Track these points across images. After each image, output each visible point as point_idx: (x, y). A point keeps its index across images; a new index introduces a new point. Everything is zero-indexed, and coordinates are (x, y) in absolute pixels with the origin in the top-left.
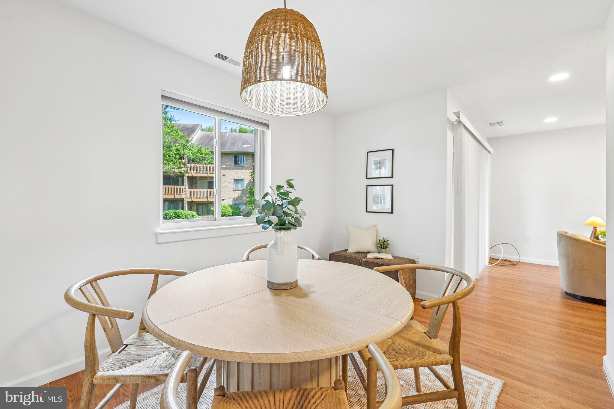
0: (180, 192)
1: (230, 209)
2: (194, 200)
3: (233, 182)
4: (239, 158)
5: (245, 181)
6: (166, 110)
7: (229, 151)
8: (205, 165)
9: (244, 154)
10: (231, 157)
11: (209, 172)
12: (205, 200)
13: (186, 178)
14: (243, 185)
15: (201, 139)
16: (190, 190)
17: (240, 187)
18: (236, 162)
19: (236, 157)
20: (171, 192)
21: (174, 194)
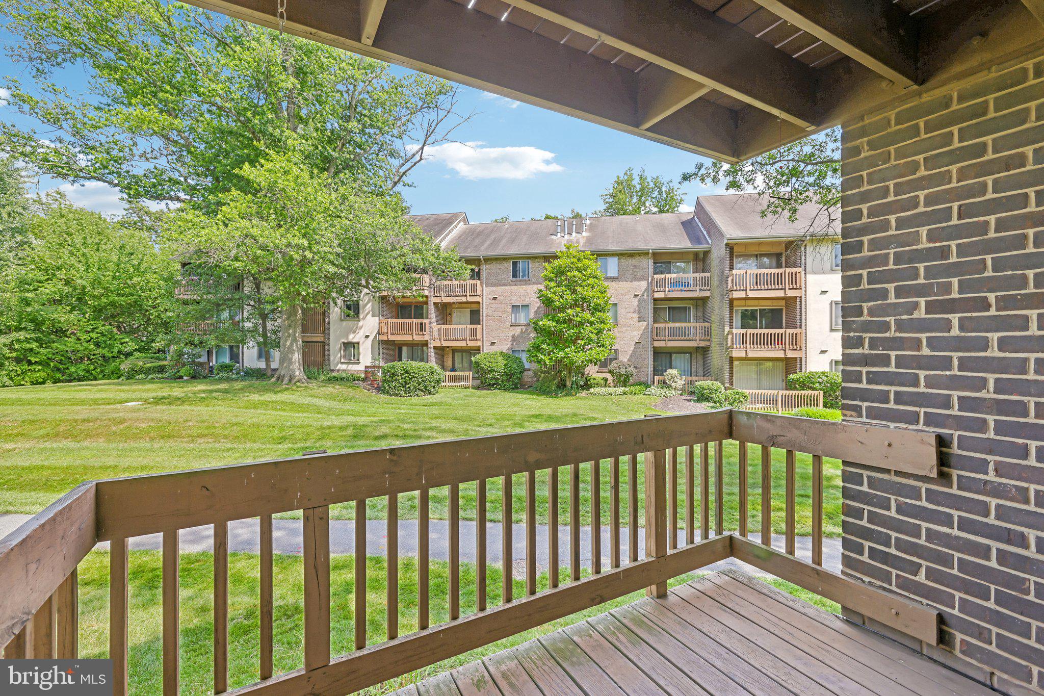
0: (421, 330)
1: (500, 359)
2: (445, 344)
3: (510, 310)
4: (521, 265)
5: (531, 307)
6: (394, 189)
7: (502, 253)
8: (462, 282)
9: (529, 258)
10: (506, 265)
11: (468, 294)
12: (463, 344)
13: (432, 305)
14: (527, 315)
15: (460, 237)
16: (439, 326)
17: (522, 318)
18: (515, 275)
19: (515, 264)
20: (408, 329)
21: (412, 334)
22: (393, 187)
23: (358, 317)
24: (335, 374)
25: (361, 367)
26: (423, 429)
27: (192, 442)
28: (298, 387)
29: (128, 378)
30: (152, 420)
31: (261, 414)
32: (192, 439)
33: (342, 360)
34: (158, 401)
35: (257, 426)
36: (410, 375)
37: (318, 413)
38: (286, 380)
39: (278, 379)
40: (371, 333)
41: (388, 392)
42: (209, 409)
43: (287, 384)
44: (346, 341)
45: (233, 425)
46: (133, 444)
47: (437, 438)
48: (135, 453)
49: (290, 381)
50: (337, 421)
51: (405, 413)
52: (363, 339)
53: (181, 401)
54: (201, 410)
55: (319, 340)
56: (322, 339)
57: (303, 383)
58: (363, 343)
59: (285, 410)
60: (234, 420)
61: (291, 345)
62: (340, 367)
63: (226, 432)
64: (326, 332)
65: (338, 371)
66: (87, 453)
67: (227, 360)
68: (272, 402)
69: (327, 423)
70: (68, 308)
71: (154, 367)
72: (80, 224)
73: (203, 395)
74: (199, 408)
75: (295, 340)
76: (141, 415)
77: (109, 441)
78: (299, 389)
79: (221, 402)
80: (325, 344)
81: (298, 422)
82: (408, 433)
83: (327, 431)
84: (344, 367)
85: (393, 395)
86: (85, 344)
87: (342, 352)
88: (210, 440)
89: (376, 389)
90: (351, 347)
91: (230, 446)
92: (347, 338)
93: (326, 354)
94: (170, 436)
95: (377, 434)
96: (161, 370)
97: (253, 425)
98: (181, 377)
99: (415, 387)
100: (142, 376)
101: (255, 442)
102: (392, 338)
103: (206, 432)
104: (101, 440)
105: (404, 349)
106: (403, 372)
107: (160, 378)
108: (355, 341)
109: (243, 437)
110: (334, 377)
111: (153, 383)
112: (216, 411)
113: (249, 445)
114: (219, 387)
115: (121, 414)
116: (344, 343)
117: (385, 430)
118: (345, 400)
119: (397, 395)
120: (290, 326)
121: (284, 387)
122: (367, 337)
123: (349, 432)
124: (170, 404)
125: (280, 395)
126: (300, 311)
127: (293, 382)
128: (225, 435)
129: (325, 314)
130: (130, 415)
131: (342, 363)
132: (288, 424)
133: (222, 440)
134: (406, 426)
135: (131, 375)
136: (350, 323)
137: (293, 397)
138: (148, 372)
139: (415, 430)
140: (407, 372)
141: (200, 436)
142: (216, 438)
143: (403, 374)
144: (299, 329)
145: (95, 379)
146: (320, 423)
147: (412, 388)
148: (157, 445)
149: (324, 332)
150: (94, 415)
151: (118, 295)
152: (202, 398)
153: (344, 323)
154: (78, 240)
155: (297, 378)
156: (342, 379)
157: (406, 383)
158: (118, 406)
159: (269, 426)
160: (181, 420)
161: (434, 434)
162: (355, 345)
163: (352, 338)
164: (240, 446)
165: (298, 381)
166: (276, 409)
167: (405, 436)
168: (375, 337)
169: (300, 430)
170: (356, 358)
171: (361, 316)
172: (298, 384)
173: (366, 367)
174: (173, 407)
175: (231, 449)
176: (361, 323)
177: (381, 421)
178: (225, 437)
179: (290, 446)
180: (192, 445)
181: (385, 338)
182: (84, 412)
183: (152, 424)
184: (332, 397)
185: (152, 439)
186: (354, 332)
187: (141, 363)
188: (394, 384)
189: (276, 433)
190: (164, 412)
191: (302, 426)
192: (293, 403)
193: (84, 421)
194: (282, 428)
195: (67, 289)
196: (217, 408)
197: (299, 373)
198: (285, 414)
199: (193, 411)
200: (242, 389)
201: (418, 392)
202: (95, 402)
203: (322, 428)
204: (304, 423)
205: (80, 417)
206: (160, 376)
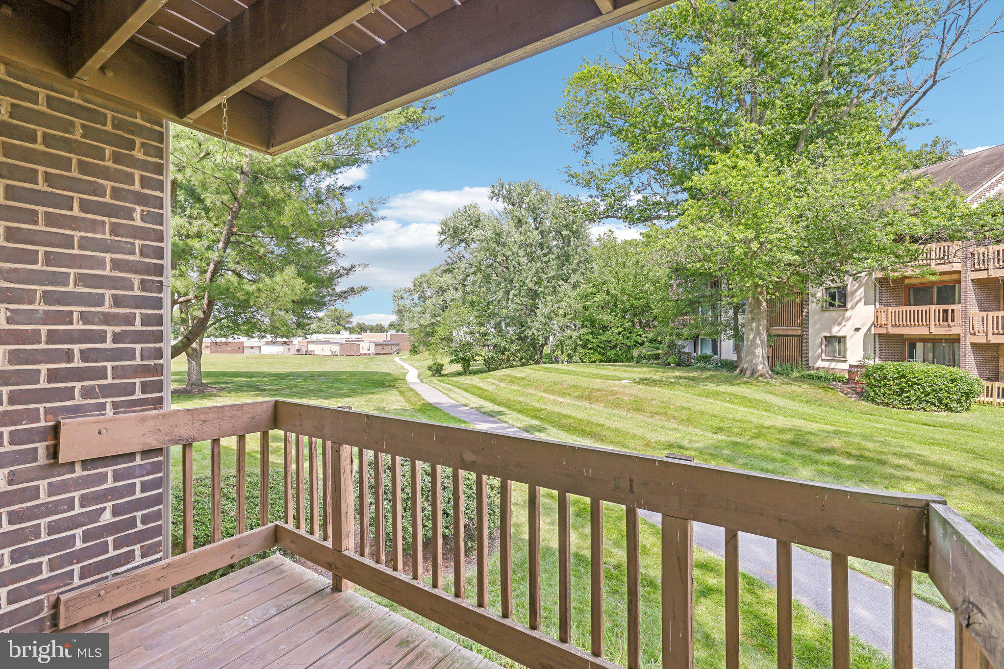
0: (946, 320)
13: (969, 284)
20: (925, 319)
21: (928, 326)
22: (890, 136)
23: (845, 305)
24: (812, 372)
25: (846, 366)
26: (894, 454)
27: (651, 417)
28: (758, 382)
29: (638, 362)
30: (632, 395)
31: (710, 403)
32: (653, 414)
33: (824, 357)
34: (641, 381)
35: (702, 413)
36: (909, 380)
37: (766, 411)
38: (748, 373)
39: (741, 371)
40: (863, 325)
41: (873, 400)
42: (671, 392)
43: (749, 378)
44: (828, 335)
45: (683, 408)
46: (616, 411)
47: (912, 470)
48: (616, 418)
49: (752, 374)
50: (780, 421)
51: (882, 429)
52: (852, 332)
53: (655, 383)
54: (664, 393)
55: (796, 333)
56: (799, 333)
57: (766, 378)
58: (852, 337)
59: (733, 402)
60: (685, 405)
61: (755, 338)
62: (820, 364)
63: (676, 414)
64: (804, 325)
65: (818, 368)
66: (592, 412)
67: (709, 352)
68: (725, 393)
69: (768, 423)
70: (609, 311)
71: (653, 355)
72: (615, 250)
73: (673, 380)
74: (664, 390)
75: (758, 333)
76: (627, 391)
77: (605, 406)
78: (759, 384)
79: (682, 388)
80: (802, 339)
81: (739, 417)
82: (866, 453)
83: (764, 431)
84: (826, 364)
85: (882, 403)
86: (616, 336)
87: (823, 347)
88: (664, 419)
89: (857, 393)
90: (835, 342)
91: (675, 426)
92: (830, 332)
93: (804, 349)
94: (638, 410)
95: (824, 445)
96: (657, 357)
97: (699, 412)
98: (669, 364)
99: (918, 398)
100: (645, 361)
101: (696, 427)
102: (892, 331)
103: (662, 411)
104: (602, 405)
105: (919, 346)
106: (897, 375)
107: (656, 364)
108: (840, 334)
109: (688, 421)
110: (809, 375)
111: (650, 367)
112: (675, 395)
113: (690, 429)
114: (691, 375)
115: (616, 388)
116: (826, 337)
117: (836, 443)
118: (808, 402)
119: (887, 405)
120: (753, 319)
121: (745, 380)
122: (857, 330)
123: (789, 436)
124: (647, 384)
125: (736, 387)
126: (764, 304)
127: (755, 376)
128: (675, 417)
129: (803, 304)
130: (621, 390)
131: (823, 360)
132: (730, 416)
133: (672, 421)
134: (870, 445)
135: (639, 360)
136: (834, 314)
137: (748, 390)
138: (648, 358)
139: (881, 453)
140: (904, 376)
141: (658, 414)
142: (669, 417)
143: (896, 378)
144: (764, 322)
145: (622, 362)
146: (761, 422)
147: (913, 399)
148: (630, 415)
149: (801, 325)
150: (603, 386)
151: (636, 299)
152: (671, 383)
153: (827, 314)
154: (614, 263)
155: (760, 372)
156: (819, 378)
157: (902, 390)
158: (617, 382)
159: (712, 416)
160: (649, 398)
161: (910, 464)
162: (841, 340)
163: (836, 331)
164: (684, 428)
165: (761, 376)
166: (725, 401)
167: (862, 456)
168: (870, 329)
169: (738, 424)
170: (842, 355)
171: (849, 305)
172: (760, 378)
173: (851, 366)
174: (648, 388)
175: (675, 429)
176: (848, 314)
177: (836, 432)
178: (674, 418)
179: (724, 437)
180: (651, 420)
181: (883, 331)
182: (598, 383)
183: (631, 399)
184: (793, 397)
185: (628, 410)
186: (839, 324)
187: (644, 351)
188: (882, 390)
189: (715, 423)
190: (641, 391)
191: (741, 421)
192: (744, 397)
193: (598, 390)
194: (722, 420)
195: (608, 298)
196: (676, 392)
197: (762, 367)
198: (732, 406)
199: (659, 392)
200: (706, 378)
201: (924, 405)
202: (607, 378)
203: (762, 427)
204: (746, 419)
205: (596, 387)
206: (656, 362)
